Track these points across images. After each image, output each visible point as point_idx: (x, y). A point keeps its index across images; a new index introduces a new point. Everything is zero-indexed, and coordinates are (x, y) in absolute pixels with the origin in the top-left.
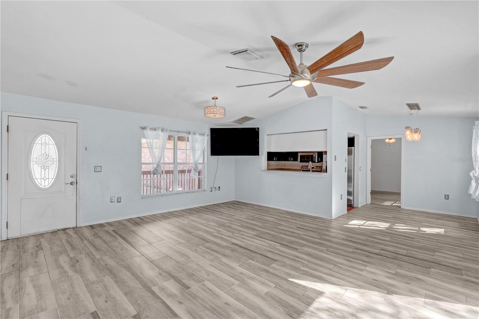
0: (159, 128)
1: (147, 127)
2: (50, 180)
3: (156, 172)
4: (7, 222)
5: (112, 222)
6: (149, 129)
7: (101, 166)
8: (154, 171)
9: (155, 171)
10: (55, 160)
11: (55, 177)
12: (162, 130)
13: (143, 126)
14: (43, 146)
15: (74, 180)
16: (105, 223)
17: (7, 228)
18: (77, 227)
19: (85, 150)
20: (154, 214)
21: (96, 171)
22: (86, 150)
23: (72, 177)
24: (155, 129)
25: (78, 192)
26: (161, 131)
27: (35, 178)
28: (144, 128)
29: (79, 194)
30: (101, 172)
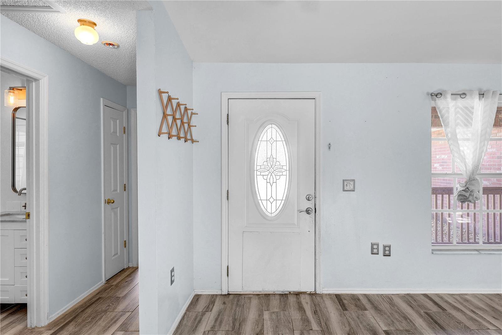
0: (471, 91)
1: (445, 91)
2: (279, 202)
3: (470, 195)
4: (228, 266)
5: (374, 295)
6: (449, 96)
7: (354, 180)
8: (464, 193)
9: (467, 194)
10: (285, 168)
11: (284, 199)
12: (482, 95)
13: (435, 90)
14: (269, 145)
15: (310, 205)
16: (361, 295)
17: (228, 276)
18: (316, 294)
19: (328, 147)
20: (462, 294)
21: (346, 189)
22: (330, 148)
23: (309, 200)
24: (463, 95)
25: (317, 227)
26: (477, 96)
27: (259, 198)
28: (437, 95)
29: (320, 232)
30: (354, 191)
